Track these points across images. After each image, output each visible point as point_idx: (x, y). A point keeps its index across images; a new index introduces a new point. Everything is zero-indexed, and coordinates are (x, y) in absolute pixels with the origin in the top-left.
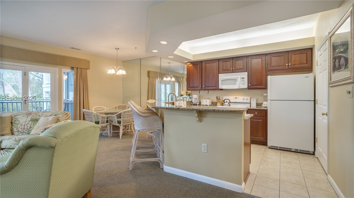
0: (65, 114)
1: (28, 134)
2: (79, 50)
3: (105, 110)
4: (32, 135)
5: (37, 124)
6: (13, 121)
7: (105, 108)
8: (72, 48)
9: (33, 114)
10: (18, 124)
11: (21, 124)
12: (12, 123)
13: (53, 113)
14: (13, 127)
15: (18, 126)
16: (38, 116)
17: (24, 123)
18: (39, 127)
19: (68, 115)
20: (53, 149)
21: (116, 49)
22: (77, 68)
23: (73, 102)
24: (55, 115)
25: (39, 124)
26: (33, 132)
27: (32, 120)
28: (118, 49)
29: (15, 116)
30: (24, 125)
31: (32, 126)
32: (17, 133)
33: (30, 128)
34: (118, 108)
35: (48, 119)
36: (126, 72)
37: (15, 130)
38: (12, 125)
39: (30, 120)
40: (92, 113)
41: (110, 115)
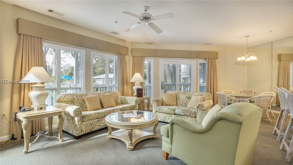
0: (208, 95)
1: (185, 107)
2: (211, 44)
3: (233, 94)
4: (188, 107)
5: (191, 100)
6: (177, 97)
7: (233, 92)
8: (206, 44)
9: (187, 94)
10: (180, 99)
11: (181, 100)
12: (176, 98)
13: (199, 94)
14: (177, 101)
15: (180, 100)
16: (190, 95)
17: (183, 99)
18: (192, 103)
19: (210, 96)
20: (241, 125)
21: (246, 37)
22: (209, 59)
23: (205, 86)
24: (201, 95)
25: (192, 101)
26: (189, 106)
27: (187, 97)
28: (248, 36)
29: (178, 94)
30: (183, 100)
31: (187, 101)
32: (180, 105)
33: (186, 103)
34: (243, 93)
35: (198, 98)
36: (257, 58)
37: (178, 103)
38: (177, 99)
39: (186, 97)
40: (226, 95)
41: (241, 99)
